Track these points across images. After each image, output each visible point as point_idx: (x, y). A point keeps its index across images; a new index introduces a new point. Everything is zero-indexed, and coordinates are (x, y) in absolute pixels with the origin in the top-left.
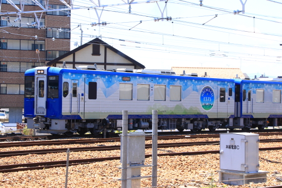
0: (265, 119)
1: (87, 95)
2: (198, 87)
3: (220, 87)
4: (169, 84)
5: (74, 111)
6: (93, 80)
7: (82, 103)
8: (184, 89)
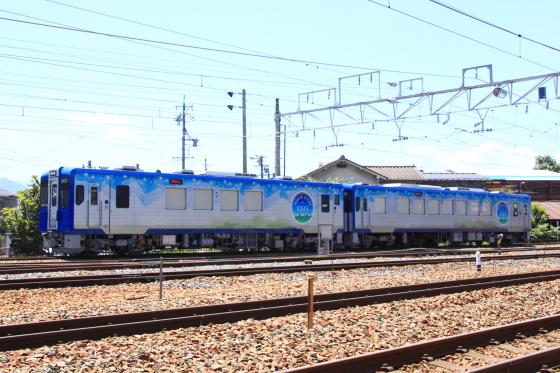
0: (388, 234)
1: (113, 202)
2: (288, 192)
3: (321, 194)
4: (243, 188)
5: (94, 223)
6: (123, 183)
7: (105, 213)
8: (267, 196)
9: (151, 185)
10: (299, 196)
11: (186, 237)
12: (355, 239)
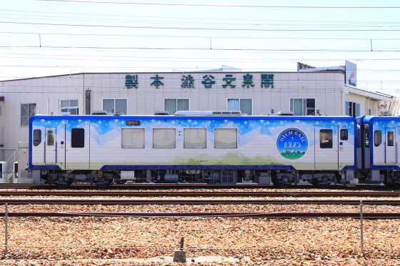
3: (319, 128)
8: (243, 133)
9: (107, 127)
10: (287, 131)
11: (149, 173)
12: (376, 175)
